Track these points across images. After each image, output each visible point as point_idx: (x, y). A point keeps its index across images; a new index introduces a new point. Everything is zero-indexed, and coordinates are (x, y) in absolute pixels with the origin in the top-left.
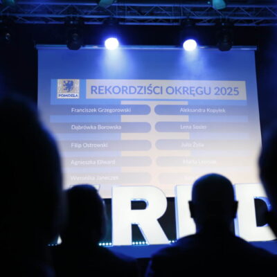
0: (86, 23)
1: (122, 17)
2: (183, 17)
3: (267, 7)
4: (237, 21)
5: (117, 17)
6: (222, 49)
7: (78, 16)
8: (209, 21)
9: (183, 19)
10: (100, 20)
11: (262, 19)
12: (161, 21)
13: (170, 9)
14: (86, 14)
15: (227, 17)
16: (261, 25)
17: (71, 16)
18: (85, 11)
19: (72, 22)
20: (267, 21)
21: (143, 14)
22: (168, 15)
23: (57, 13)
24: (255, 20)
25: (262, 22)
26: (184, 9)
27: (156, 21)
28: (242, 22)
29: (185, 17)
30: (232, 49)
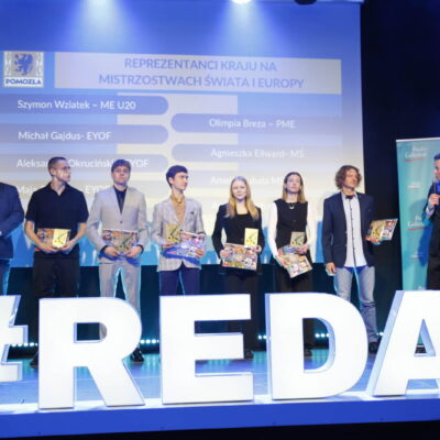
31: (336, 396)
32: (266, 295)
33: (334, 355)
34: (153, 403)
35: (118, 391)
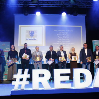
0: (30, 7)
1: (42, 5)
2: (61, 5)
3: (89, 1)
4: (79, 6)
5: (40, 5)
6: (74, 15)
7: (27, 4)
8: (70, 6)
9: (62, 6)
10: (34, 5)
11: (88, 5)
12: (55, 6)
13: (57, 2)
14: (30, 4)
15: (76, 5)
16: (87, 7)
17: (25, 4)
18: (30, 3)
19: (25, 7)
20: (89, 6)
21: (48, 4)
22: (57, 4)
23: (20, 4)
24: (86, 6)
25: (88, 6)
26: (62, 2)
27: (53, 6)
28: (81, 6)
29: (62, 5)
30: (78, 15)
31: (86, 88)
32: (73, 69)
33: (86, 80)
34: (53, 89)
35: (47, 86)
